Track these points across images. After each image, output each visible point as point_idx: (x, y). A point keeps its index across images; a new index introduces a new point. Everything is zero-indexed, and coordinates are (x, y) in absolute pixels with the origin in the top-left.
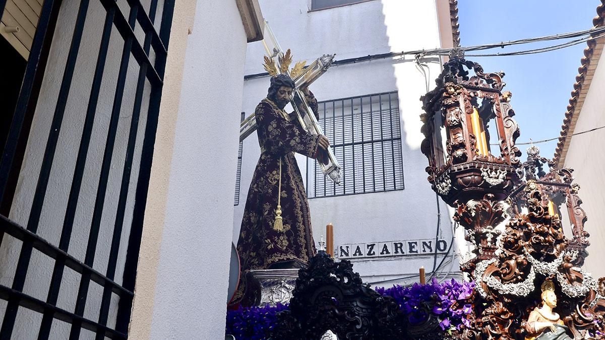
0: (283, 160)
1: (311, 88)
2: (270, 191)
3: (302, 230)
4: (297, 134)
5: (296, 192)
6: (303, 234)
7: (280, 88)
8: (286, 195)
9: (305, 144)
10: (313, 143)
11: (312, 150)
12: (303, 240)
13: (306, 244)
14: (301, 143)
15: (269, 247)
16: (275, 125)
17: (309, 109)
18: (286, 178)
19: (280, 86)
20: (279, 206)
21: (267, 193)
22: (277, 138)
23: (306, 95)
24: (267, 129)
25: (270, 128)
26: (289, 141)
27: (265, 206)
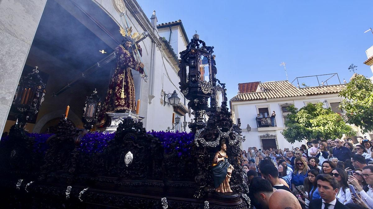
0: (126, 70)
1: (140, 44)
2: (119, 82)
3: (131, 98)
4: (132, 61)
5: (130, 83)
6: (131, 99)
7: (126, 41)
8: (125, 84)
9: (134, 65)
10: (138, 65)
11: (137, 68)
12: (131, 102)
13: (132, 103)
14: (133, 64)
15: (116, 104)
16: (123, 56)
17: (138, 52)
18: (126, 77)
19: (127, 41)
20: (123, 88)
21: (118, 82)
22: (123, 61)
23: (137, 46)
24: (119, 57)
25: (121, 57)
26: (128, 63)
27: (116, 88)
